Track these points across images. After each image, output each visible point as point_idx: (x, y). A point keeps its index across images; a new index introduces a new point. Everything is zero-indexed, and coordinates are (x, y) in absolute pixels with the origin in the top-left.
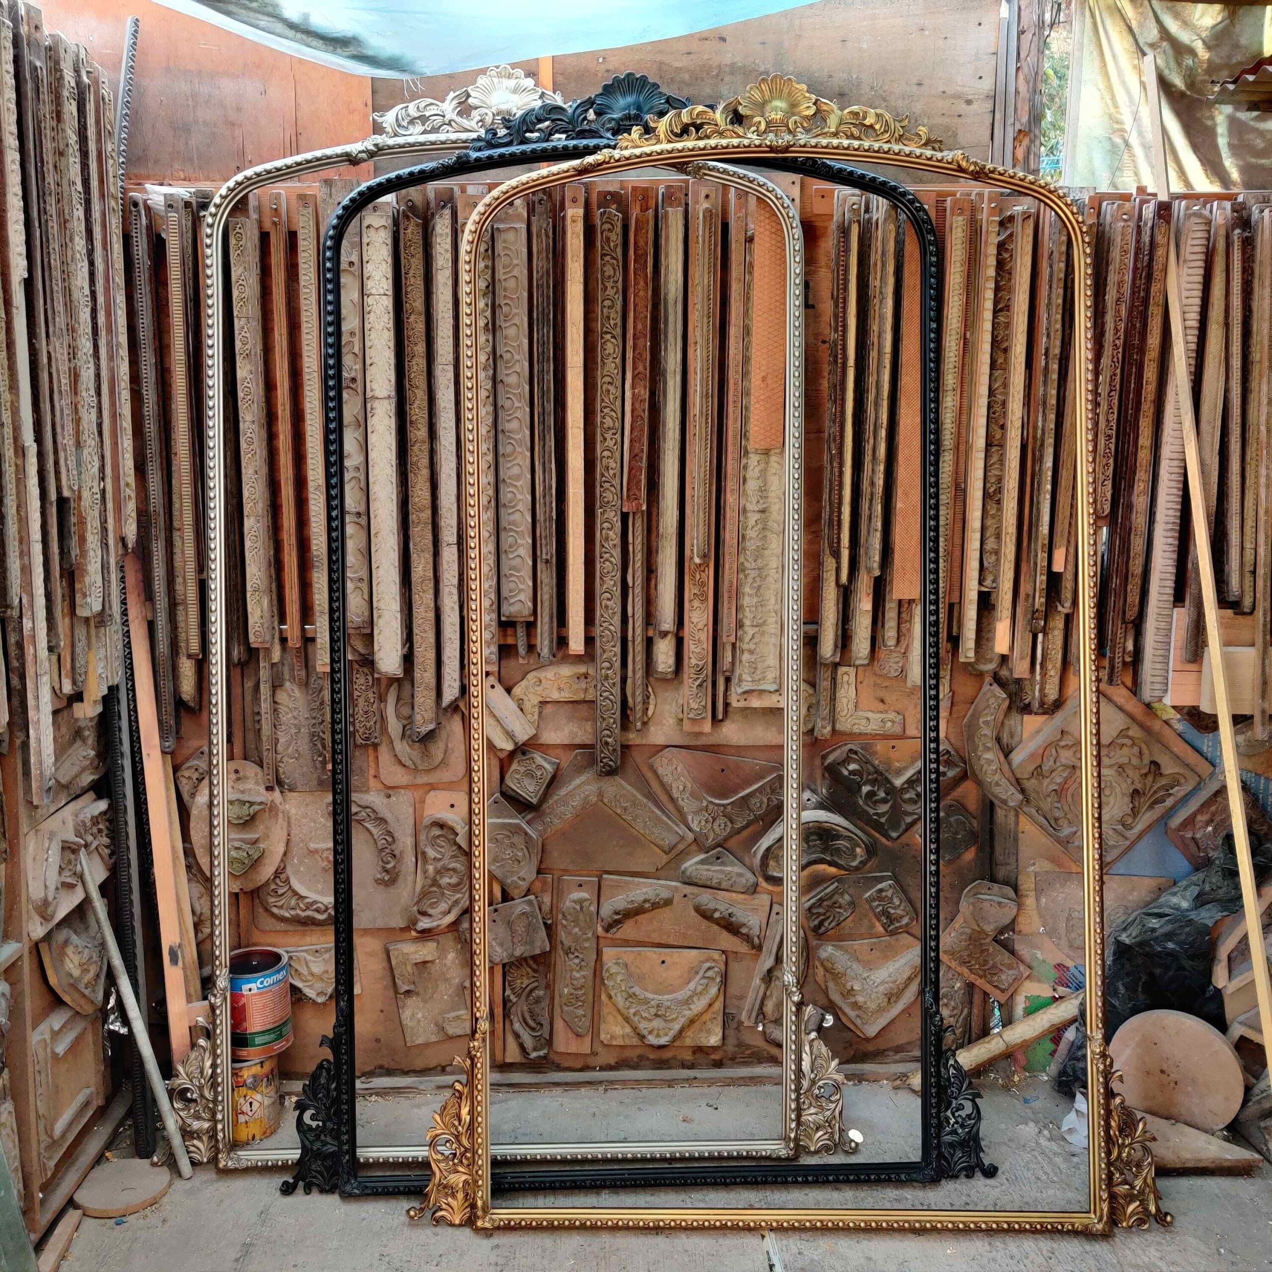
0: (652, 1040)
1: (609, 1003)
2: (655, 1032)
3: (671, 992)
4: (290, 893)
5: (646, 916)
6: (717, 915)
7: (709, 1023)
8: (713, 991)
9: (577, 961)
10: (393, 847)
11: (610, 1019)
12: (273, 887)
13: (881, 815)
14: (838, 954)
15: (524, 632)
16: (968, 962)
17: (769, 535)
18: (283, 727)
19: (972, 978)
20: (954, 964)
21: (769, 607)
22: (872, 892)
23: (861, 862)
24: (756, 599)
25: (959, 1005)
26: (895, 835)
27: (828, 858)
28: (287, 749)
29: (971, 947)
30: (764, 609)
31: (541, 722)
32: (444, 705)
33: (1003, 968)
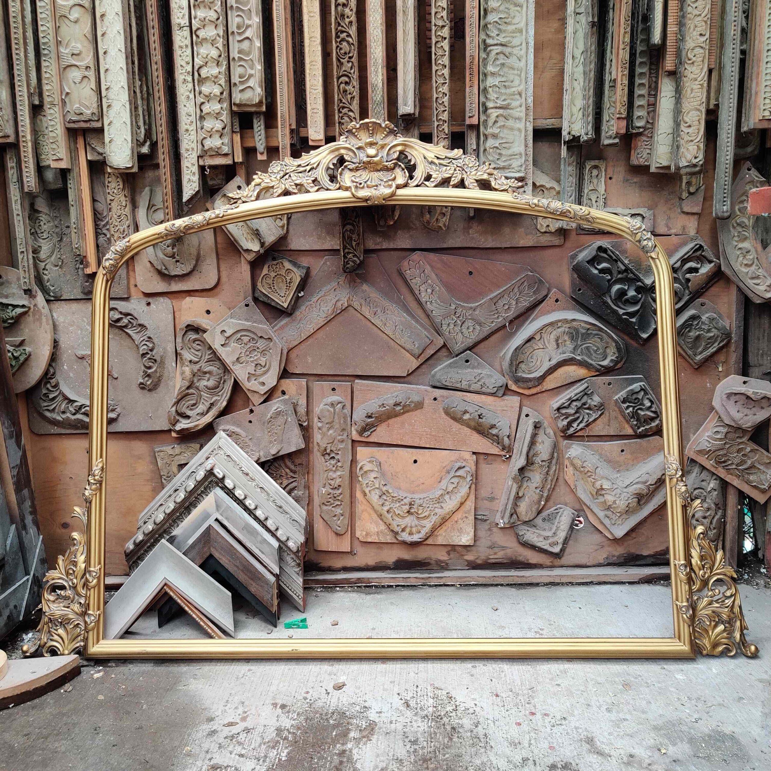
0: (405, 537)
1: (365, 502)
2: (408, 530)
3: (423, 491)
4: (60, 398)
5: (398, 419)
6: (466, 417)
7: (460, 521)
8: (464, 490)
9: (333, 462)
10: (154, 353)
11: (365, 516)
12: (44, 391)
13: (632, 315)
14: (588, 453)
15: (263, 127)
16: (724, 462)
17: (511, 7)
18: (45, 235)
19: (728, 478)
20: (709, 464)
21: (513, 89)
22: (623, 394)
23: (612, 361)
24: (499, 79)
25: (713, 506)
26: (645, 336)
27: (578, 358)
28: (50, 256)
29: (727, 446)
30: (508, 91)
31: (291, 228)
32: (185, 199)
33: (761, 467)
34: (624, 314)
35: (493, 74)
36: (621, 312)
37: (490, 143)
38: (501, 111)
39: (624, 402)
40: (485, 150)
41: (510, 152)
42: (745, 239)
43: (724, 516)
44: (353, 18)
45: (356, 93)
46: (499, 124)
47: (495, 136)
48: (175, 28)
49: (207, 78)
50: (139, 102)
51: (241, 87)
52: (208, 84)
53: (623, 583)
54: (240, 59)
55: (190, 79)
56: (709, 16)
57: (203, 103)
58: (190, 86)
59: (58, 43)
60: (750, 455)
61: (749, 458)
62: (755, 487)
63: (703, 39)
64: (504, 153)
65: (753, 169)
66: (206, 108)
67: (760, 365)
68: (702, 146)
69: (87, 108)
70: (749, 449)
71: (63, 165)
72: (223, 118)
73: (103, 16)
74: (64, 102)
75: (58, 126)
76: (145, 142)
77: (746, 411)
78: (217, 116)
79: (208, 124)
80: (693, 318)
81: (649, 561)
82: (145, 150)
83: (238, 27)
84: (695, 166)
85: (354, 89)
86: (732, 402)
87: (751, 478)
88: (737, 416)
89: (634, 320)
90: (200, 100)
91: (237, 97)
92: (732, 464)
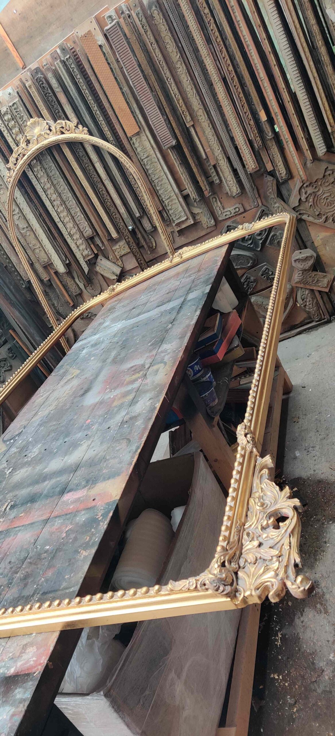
13: (251, 244)
14: (258, 298)
15: (98, 239)
16: (307, 283)
17: (155, 164)
18: (53, 299)
19: (311, 288)
20: (302, 285)
21: (169, 190)
22: (261, 273)
23: (251, 263)
24: (162, 190)
25: (311, 299)
26: (259, 249)
27: (239, 267)
28: (58, 305)
29: (305, 277)
30: (167, 192)
31: (124, 263)
32: (86, 274)
33: (322, 279)
34: (248, 245)
35: (160, 189)
36: (246, 244)
37: (171, 212)
38: (168, 200)
39: (262, 275)
40: (170, 215)
41: (179, 211)
42: (275, 203)
43: (317, 300)
44: (107, 194)
45: (120, 217)
46: (170, 205)
47: (171, 209)
48: (57, 223)
49: (74, 234)
50: (58, 249)
51: (85, 231)
52: (75, 235)
53: (291, 337)
54: (80, 223)
55: (69, 236)
56: (218, 142)
57: (76, 243)
58: (70, 238)
59: (28, 244)
60: (315, 276)
61: (315, 278)
62: (322, 287)
63: (220, 151)
64: (176, 213)
65: (268, 176)
66: (78, 244)
67: (309, 240)
68: (237, 186)
69: (45, 259)
70: (313, 275)
71: (47, 279)
72: (84, 244)
73: (35, 230)
74: (38, 260)
75: (40, 268)
76: (66, 260)
77: (304, 263)
78: (82, 243)
79: (81, 248)
80: (273, 236)
81: (299, 325)
82: (68, 262)
83: (75, 214)
84: (239, 193)
85: (118, 216)
86: (297, 262)
87: (319, 284)
88: (302, 267)
89: (252, 246)
90: (75, 242)
91: (86, 235)
92: (310, 283)
